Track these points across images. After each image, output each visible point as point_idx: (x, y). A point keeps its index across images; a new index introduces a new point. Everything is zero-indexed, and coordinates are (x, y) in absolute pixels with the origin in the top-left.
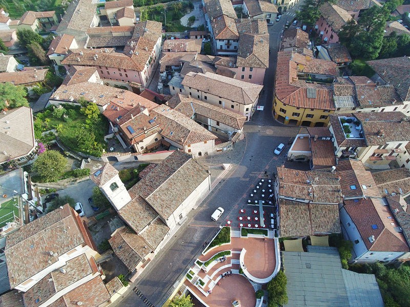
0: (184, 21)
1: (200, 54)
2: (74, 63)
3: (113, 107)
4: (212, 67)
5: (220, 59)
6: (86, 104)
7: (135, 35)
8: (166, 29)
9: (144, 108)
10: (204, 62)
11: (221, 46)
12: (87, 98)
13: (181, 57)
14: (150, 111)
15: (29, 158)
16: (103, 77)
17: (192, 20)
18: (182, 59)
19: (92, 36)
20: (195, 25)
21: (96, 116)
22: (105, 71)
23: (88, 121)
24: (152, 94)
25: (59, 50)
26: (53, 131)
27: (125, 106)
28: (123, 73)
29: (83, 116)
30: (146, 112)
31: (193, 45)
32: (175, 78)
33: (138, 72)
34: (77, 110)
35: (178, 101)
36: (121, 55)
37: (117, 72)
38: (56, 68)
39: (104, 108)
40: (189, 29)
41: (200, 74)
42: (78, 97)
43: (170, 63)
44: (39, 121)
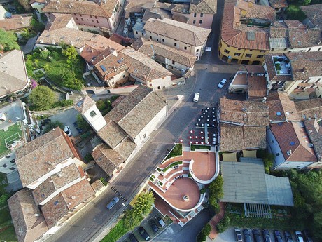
1: (159, 1)
2: (53, 10)
3: (88, 49)
4: (169, 13)
5: (176, 6)
6: (66, 47)
9: (113, 50)
10: (162, 9)
12: (66, 42)
13: (142, 5)
14: (118, 52)
15: (25, 92)
16: (78, 23)
18: (144, 6)
21: (74, 57)
22: (79, 18)
23: (68, 62)
24: (120, 37)
26: (41, 69)
27: (97, 48)
28: (95, 20)
29: (64, 57)
30: (115, 53)
32: (138, 24)
33: (107, 18)
34: (59, 52)
35: (141, 44)
36: (92, 3)
37: (90, 19)
38: (39, 16)
39: (81, 50)
42: (59, 41)
43: (133, 10)
44: (29, 62)
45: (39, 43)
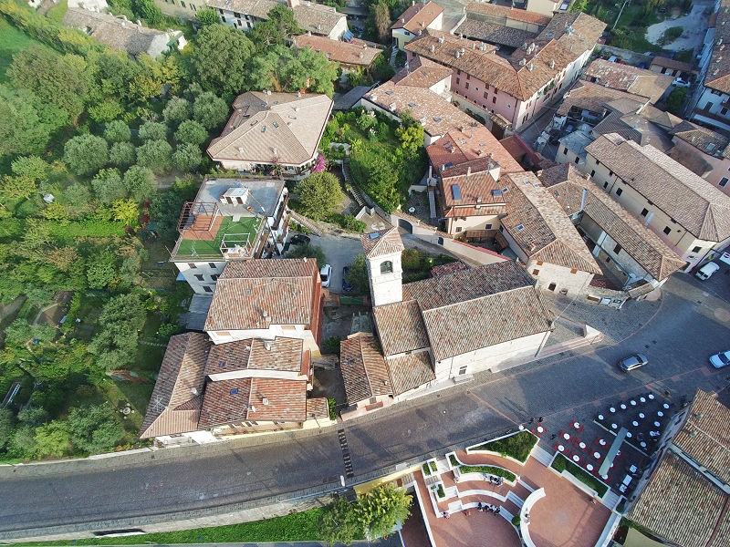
0: (654, 33)
1: (654, 106)
2: (423, 52)
3: (448, 144)
4: (667, 139)
5: (693, 128)
6: (410, 123)
7: (545, 34)
8: (608, 38)
9: (496, 165)
10: (654, 125)
11: (710, 105)
12: (415, 115)
13: (610, 100)
14: (503, 175)
15: (300, 172)
16: (454, 90)
17: (674, 34)
18: (611, 104)
19: (471, 17)
20: (675, 46)
21: (414, 147)
22: (463, 80)
23: (399, 152)
24: (522, 147)
25: (411, 25)
26: (345, 145)
27: (466, 149)
28: (491, 94)
29: (396, 140)
30: (495, 173)
31: (649, 85)
32: (578, 135)
33: (518, 101)
34: (392, 127)
35: (562, 177)
36: (503, 62)
37: (482, 89)
38: (395, 52)
39: (433, 140)
40: (657, 50)
41: (633, 143)
42: (403, 110)
43: (584, 103)
44: (335, 124)
45: (368, 99)
